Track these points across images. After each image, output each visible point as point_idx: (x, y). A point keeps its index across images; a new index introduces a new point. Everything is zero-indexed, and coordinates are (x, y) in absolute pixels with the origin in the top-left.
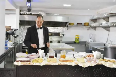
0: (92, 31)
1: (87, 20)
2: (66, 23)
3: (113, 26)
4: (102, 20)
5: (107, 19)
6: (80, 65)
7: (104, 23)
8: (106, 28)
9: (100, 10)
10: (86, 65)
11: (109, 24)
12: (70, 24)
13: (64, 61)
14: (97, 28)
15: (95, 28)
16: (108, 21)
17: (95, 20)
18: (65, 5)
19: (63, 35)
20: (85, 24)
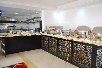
0: (27, 25)
1: (25, 20)
2: (16, 21)
3: (36, 22)
4: (32, 20)
5: (33, 19)
6: (28, 35)
7: (32, 21)
8: (33, 23)
9: (31, 16)
10: (30, 35)
11: (34, 21)
12: (18, 22)
13: (21, 34)
14: (29, 24)
15: (28, 23)
16: (34, 20)
17: (28, 20)
18: (16, 14)
19: (15, 27)
20: (24, 22)
